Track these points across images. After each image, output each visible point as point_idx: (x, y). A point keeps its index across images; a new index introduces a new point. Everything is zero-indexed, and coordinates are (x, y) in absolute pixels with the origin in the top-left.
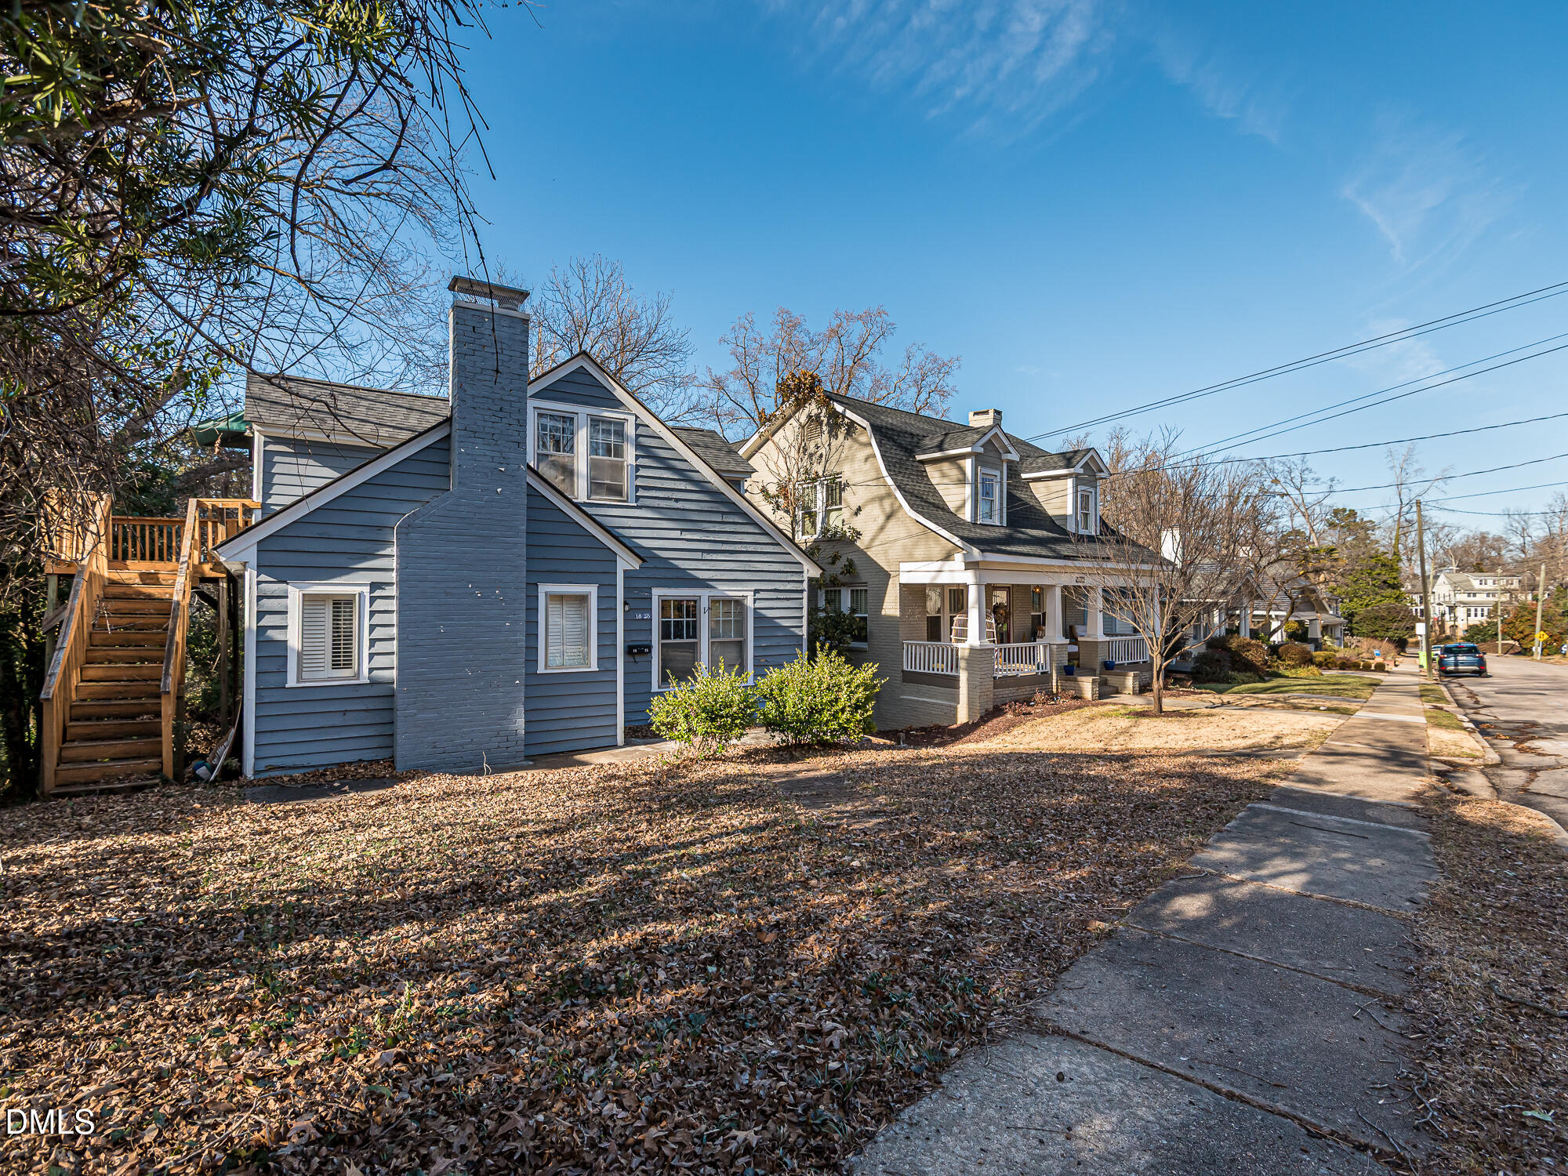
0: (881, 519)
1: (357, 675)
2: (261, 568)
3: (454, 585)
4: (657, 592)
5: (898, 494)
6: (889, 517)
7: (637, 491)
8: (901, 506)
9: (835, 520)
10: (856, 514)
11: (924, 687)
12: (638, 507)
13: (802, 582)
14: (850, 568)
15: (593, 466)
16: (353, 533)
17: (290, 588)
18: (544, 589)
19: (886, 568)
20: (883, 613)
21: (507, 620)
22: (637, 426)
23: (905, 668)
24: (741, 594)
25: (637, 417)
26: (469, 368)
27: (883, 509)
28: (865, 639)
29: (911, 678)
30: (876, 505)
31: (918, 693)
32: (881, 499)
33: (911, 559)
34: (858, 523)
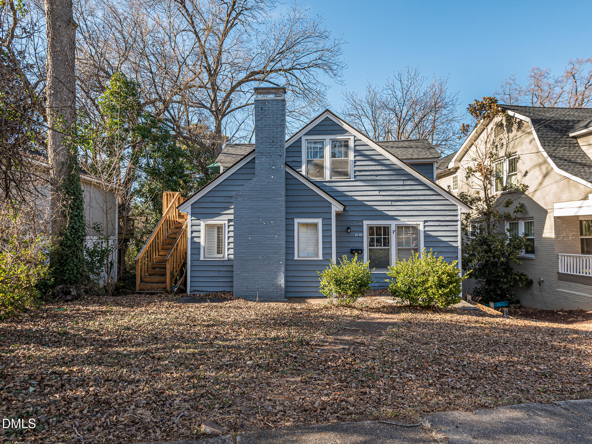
0: (540, 178)
1: (224, 257)
2: (192, 214)
3: (255, 219)
4: (366, 223)
5: (549, 160)
6: (545, 176)
7: (355, 173)
8: (552, 168)
9: (514, 181)
10: (525, 175)
11: (573, 284)
12: (355, 181)
13: (457, 215)
14: (522, 208)
15: (333, 163)
16: (222, 200)
17: (201, 222)
18: (297, 221)
19: (545, 207)
20: (544, 236)
21: (276, 234)
22: (355, 141)
23: (560, 271)
24: (415, 223)
25: (355, 137)
26: (260, 126)
27: (542, 172)
28: (533, 252)
29: (563, 277)
30: (537, 169)
31: (569, 288)
32: (540, 165)
33: (559, 201)
34: (526, 181)
